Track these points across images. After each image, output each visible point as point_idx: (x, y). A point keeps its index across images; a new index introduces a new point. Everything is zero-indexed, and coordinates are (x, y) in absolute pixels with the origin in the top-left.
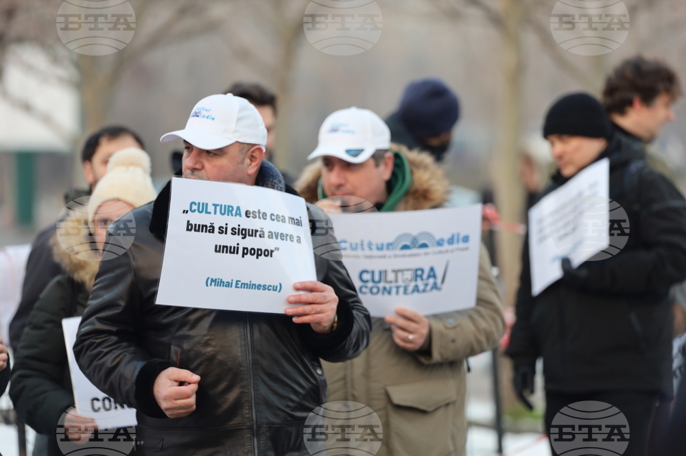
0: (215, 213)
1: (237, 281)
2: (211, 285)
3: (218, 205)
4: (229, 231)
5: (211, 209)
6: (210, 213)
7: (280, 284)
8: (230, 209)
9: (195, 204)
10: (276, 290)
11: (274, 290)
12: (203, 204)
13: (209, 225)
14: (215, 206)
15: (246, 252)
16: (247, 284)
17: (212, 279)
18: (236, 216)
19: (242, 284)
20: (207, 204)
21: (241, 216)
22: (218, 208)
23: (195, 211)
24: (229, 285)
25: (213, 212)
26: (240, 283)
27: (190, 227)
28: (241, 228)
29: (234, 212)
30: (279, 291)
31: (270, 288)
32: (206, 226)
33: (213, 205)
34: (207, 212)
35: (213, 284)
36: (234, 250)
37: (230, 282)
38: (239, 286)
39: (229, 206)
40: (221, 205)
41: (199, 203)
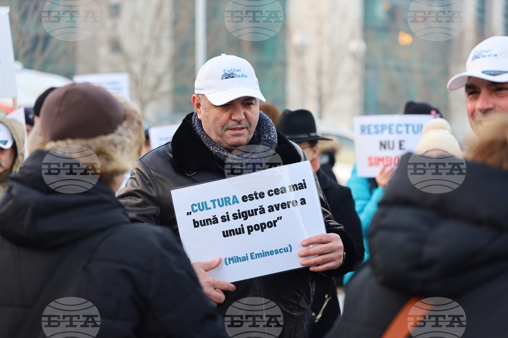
0: (215, 207)
1: (251, 254)
2: (230, 263)
3: (215, 200)
4: (231, 217)
5: (210, 205)
6: (210, 208)
7: (290, 245)
8: (227, 200)
9: (195, 205)
10: (287, 251)
11: (285, 252)
12: (202, 203)
13: (212, 218)
14: (213, 201)
15: (250, 229)
16: (261, 254)
17: (229, 258)
18: (233, 204)
19: (256, 255)
20: (205, 202)
21: (238, 202)
22: (216, 203)
23: (197, 210)
24: (245, 259)
25: (212, 207)
26: (254, 255)
27: (196, 224)
28: (241, 212)
29: (231, 202)
30: (291, 251)
31: (281, 251)
32: (210, 219)
33: (211, 201)
34: (207, 209)
35: (231, 262)
36: (240, 231)
37: (245, 256)
38: (255, 256)
39: (225, 198)
40: (218, 200)
41: (199, 204)
